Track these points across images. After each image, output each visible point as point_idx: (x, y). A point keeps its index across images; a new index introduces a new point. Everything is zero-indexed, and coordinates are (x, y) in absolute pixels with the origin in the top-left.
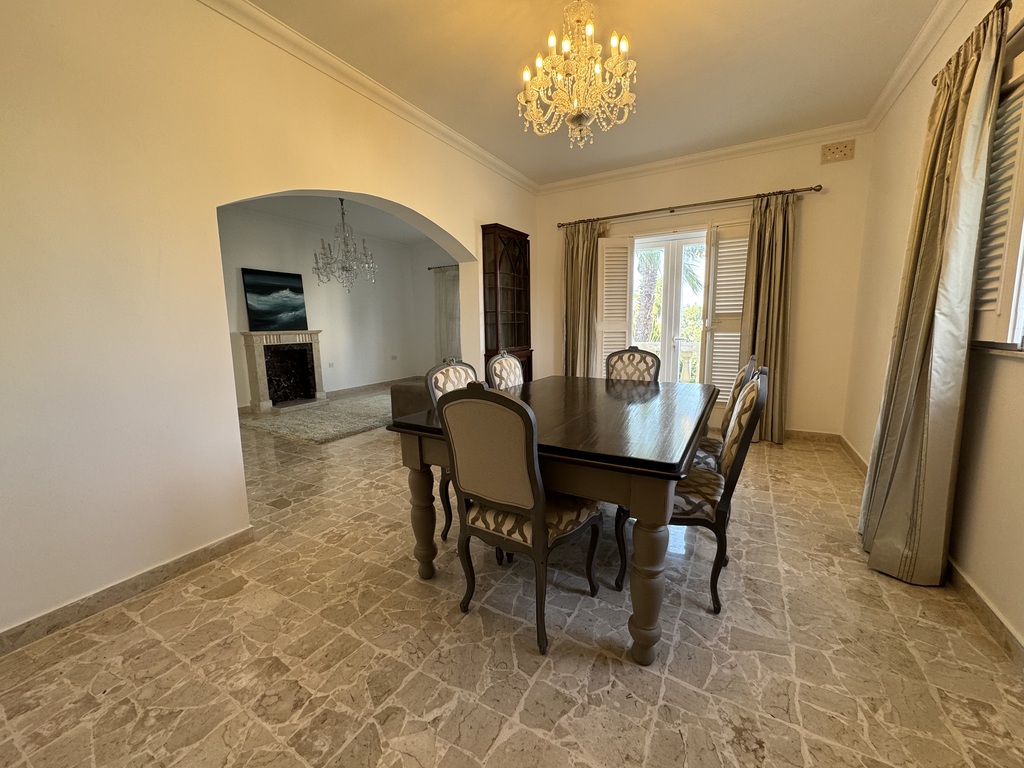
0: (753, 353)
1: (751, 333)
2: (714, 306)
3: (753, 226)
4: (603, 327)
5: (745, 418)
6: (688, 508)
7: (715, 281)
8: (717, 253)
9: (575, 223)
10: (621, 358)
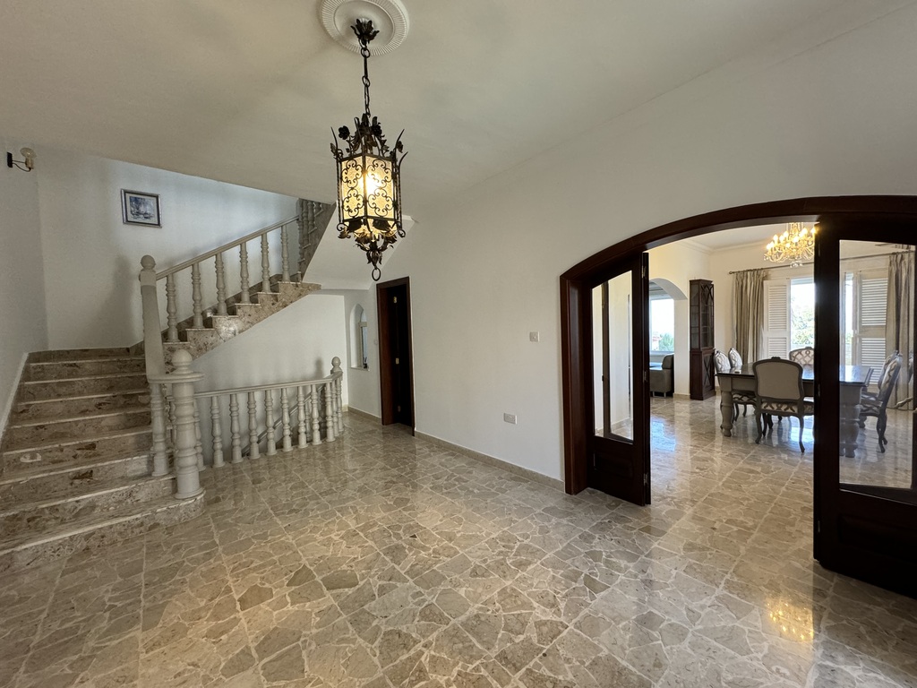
0: (897, 348)
1: (894, 338)
2: (861, 321)
3: (890, 272)
4: (767, 334)
5: (892, 373)
6: (864, 409)
7: (861, 305)
8: (861, 288)
9: (744, 271)
10: (800, 353)
